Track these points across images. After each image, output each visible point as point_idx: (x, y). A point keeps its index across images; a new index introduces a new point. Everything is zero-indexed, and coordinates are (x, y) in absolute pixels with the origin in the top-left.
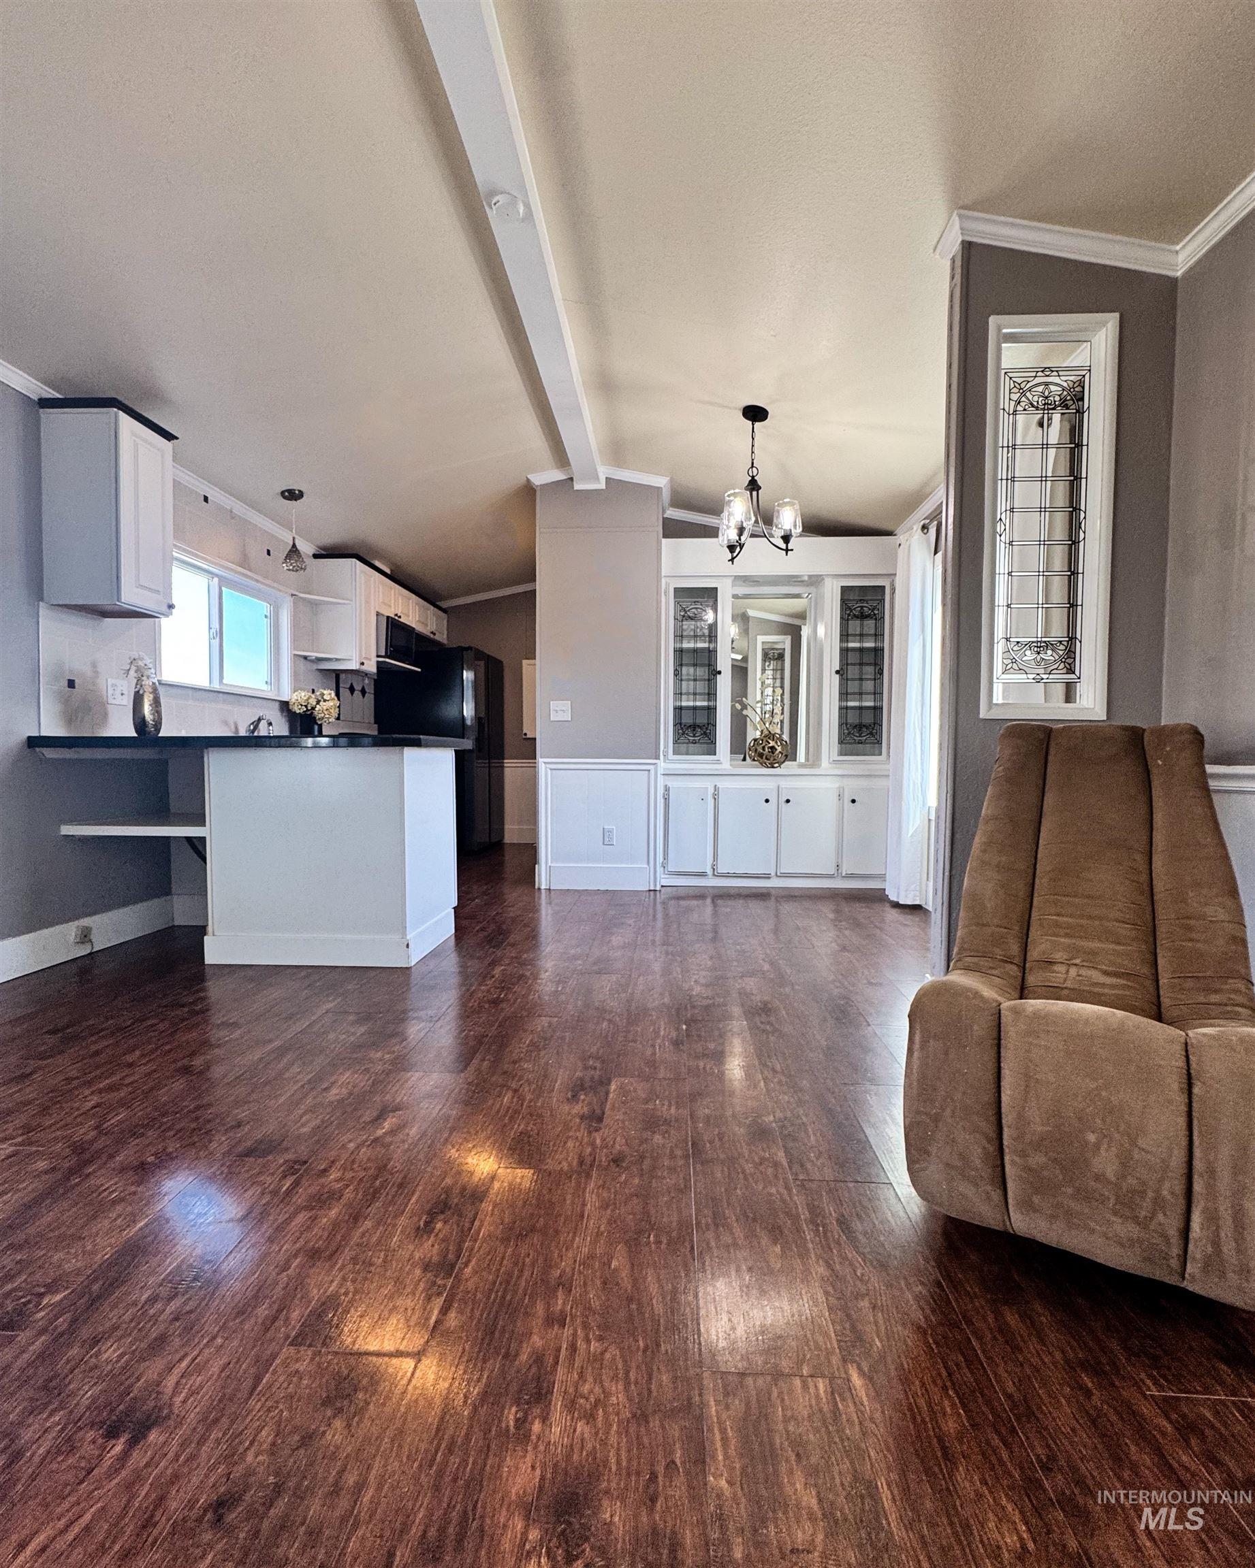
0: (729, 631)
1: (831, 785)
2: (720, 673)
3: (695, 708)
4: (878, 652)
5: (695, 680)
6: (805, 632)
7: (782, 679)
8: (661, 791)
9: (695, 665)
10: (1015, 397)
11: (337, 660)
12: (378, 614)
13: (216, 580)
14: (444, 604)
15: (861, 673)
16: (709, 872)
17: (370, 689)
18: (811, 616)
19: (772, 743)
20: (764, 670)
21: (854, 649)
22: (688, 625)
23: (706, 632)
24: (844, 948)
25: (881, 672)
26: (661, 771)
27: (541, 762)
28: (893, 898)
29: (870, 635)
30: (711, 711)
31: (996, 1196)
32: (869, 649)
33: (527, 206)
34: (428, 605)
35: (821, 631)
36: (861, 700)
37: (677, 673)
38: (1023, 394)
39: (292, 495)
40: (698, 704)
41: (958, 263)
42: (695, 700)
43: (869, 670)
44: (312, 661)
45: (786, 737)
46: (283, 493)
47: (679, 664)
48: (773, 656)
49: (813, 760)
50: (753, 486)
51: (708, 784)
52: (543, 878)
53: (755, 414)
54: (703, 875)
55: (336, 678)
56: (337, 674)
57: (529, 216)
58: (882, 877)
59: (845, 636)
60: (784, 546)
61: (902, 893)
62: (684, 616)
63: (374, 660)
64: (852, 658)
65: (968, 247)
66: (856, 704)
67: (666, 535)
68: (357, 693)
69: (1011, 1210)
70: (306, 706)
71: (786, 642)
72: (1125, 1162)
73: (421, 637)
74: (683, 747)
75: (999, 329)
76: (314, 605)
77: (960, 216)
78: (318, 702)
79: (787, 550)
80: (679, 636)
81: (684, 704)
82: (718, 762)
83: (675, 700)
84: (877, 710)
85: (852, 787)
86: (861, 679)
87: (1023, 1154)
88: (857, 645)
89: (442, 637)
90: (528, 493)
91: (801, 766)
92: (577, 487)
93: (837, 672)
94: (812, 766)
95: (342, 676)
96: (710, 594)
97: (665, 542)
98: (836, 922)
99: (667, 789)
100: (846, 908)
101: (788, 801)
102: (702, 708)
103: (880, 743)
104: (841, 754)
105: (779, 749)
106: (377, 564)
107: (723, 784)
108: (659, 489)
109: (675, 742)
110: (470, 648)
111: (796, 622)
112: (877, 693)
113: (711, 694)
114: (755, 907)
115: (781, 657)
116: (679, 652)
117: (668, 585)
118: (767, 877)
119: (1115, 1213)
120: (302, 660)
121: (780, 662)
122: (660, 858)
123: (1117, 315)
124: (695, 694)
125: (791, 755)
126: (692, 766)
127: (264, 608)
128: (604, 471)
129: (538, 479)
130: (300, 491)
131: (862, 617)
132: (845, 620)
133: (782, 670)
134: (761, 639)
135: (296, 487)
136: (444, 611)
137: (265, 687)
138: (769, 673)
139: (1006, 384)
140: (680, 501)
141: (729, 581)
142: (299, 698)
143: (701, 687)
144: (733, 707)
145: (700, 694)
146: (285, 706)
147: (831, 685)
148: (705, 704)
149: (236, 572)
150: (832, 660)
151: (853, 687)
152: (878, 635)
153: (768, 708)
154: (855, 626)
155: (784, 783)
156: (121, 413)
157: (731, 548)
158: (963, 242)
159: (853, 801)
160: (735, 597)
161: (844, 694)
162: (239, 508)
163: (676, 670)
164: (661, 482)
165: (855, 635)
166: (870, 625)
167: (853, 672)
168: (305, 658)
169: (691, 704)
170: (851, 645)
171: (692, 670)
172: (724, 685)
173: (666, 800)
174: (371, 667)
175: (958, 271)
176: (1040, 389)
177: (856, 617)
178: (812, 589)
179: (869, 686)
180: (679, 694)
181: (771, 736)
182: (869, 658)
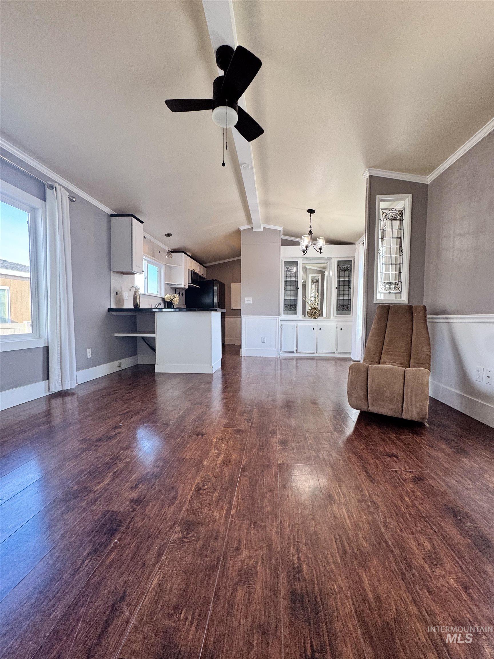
0: (301, 273)
1: (334, 324)
2: (298, 288)
3: (290, 300)
4: (349, 281)
5: (291, 291)
6: (326, 273)
7: (318, 289)
8: (280, 326)
9: (291, 286)
10: (384, 216)
11: (177, 285)
12: (189, 270)
13: (146, 261)
14: (205, 265)
15: (344, 288)
16: (295, 351)
17: (184, 294)
18: (328, 269)
19: (315, 311)
20: (311, 286)
21: (342, 281)
22: (289, 273)
23: (294, 275)
24: (337, 371)
25: (350, 288)
26: (280, 320)
27: (242, 316)
28: (353, 359)
29: (347, 276)
30: (296, 300)
31: (366, 403)
32: (346, 281)
33: (252, 166)
34: (202, 266)
35: (331, 273)
36: (344, 297)
37: (285, 288)
38: (386, 215)
39: (168, 235)
40: (292, 298)
41: (368, 180)
42: (290, 297)
43: (347, 287)
44: (170, 285)
45: (319, 309)
46: (166, 235)
47: (286, 286)
48: (315, 281)
49: (329, 316)
50: (310, 233)
51: (295, 324)
52: (243, 353)
53: (311, 211)
54: (293, 352)
55: (176, 290)
56: (176, 289)
57: (252, 168)
58: (350, 353)
59: (339, 276)
60: (320, 251)
61: (356, 357)
62: (287, 270)
63: (188, 284)
64: (341, 283)
65: (371, 177)
66: (342, 298)
67: (282, 245)
69: (369, 406)
70: (169, 299)
71: (319, 277)
72: (391, 393)
73: (200, 277)
74: (286, 312)
75: (379, 198)
76: (171, 267)
77: (369, 169)
78: (173, 298)
79: (321, 252)
80: (286, 277)
81: (287, 298)
82: (298, 317)
83: (284, 297)
84: (349, 300)
85: (341, 325)
86: (344, 290)
87: (372, 394)
88: (342, 279)
89: (205, 276)
90: (238, 232)
91: (324, 318)
92: (254, 230)
93: (336, 288)
94: (328, 318)
95: (177, 289)
96: (296, 263)
97: (282, 247)
98: (335, 365)
99: (282, 325)
100: (338, 362)
101: (320, 329)
102: (293, 300)
103: (350, 310)
104: (338, 314)
105: (317, 313)
106: (188, 253)
107: (300, 324)
108: (280, 231)
109: (284, 310)
110: (216, 280)
111: (323, 270)
112: (349, 295)
113: (296, 295)
114: (310, 361)
115: (317, 281)
116: (286, 282)
117: (283, 261)
118: (313, 353)
119: (389, 403)
121: (317, 284)
122: (279, 347)
123: (411, 194)
124: (291, 295)
125: (321, 315)
126: (289, 318)
127: (157, 269)
128: (262, 225)
129: (241, 228)
131: (344, 270)
132: (339, 271)
133: (318, 286)
134: (311, 275)
135: (170, 233)
136: (205, 267)
137: (157, 293)
138: (313, 287)
139: (381, 213)
140: (286, 233)
141: (302, 259)
142: (168, 297)
143: (293, 293)
144: (302, 299)
145: (292, 295)
146: (163, 299)
147: (334, 292)
148: (294, 298)
149: (152, 259)
150: (335, 284)
151: (341, 292)
152: (349, 276)
153: (313, 299)
154: (342, 273)
155: (319, 323)
156: (133, 218)
157: (304, 251)
158: (369, 175)
159: (341, 329)
160: (303, 263)
161: (338, 295)
162: (153, 239)
163: (284, 287)
164: (281, 228)
165: (342, 276)
166: (347, 273)
167: (341, 288)
168: (168, 284)
169: (289, 298)
170: (341, 279)
171: (289, 287)
172: (300, 292)
173: (281, 328)
174: (187, 287)
175: (368, 183)
176: (391, 214)
177: (342, 270)
178: (328, 261)
179: (346, 292)
180: (286, 295)
181: (315, 308)
182: (346, 283)
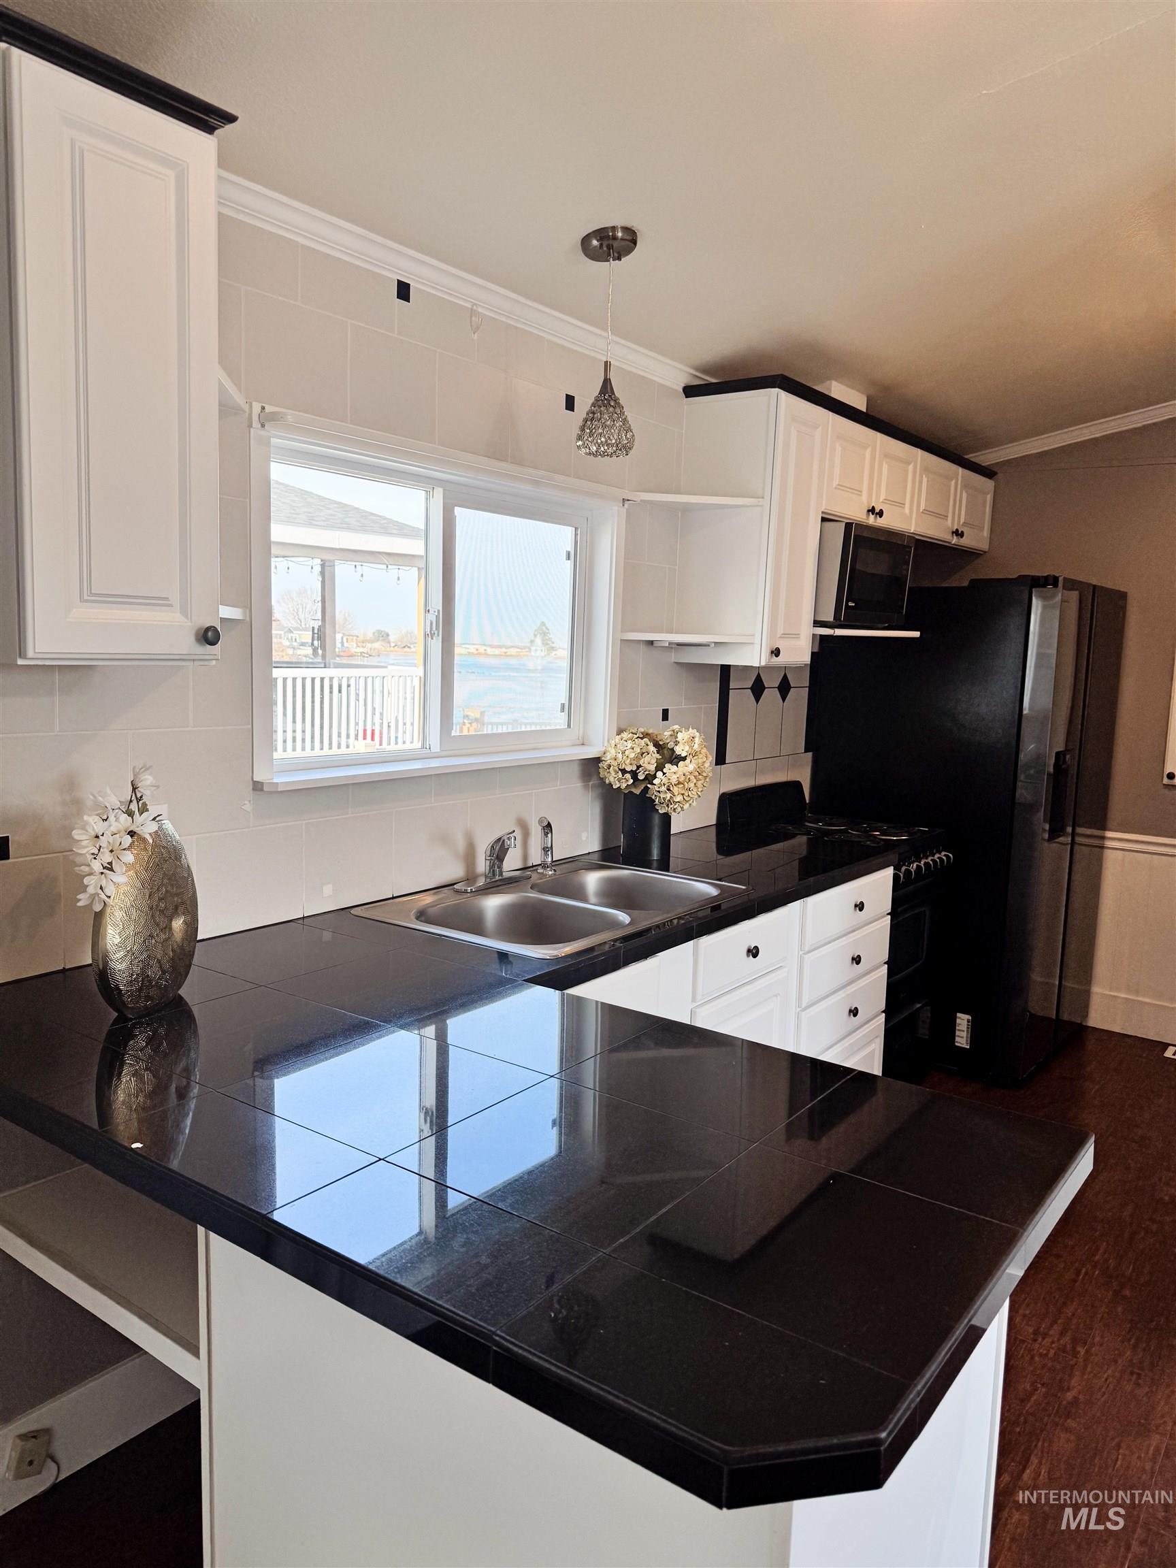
11: (722, 646)
12: (826, 521)
13: (439, 493)
14: (986, 458)
34: (954, 467)
39: (610, 244)
46: (585, 244)
68: (771, 695)
70: (634, 774)
73: (925, 548)
76: (677, 513)
78: (663, 764)
120: (642, 647)
130: (626, 229)
135: (615, 218)
136: (987, 471)
142: (618, 754)
162: (488, 299)
168: (650, 646)
174: (799, 652)
